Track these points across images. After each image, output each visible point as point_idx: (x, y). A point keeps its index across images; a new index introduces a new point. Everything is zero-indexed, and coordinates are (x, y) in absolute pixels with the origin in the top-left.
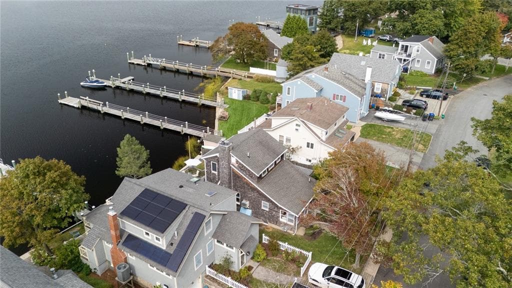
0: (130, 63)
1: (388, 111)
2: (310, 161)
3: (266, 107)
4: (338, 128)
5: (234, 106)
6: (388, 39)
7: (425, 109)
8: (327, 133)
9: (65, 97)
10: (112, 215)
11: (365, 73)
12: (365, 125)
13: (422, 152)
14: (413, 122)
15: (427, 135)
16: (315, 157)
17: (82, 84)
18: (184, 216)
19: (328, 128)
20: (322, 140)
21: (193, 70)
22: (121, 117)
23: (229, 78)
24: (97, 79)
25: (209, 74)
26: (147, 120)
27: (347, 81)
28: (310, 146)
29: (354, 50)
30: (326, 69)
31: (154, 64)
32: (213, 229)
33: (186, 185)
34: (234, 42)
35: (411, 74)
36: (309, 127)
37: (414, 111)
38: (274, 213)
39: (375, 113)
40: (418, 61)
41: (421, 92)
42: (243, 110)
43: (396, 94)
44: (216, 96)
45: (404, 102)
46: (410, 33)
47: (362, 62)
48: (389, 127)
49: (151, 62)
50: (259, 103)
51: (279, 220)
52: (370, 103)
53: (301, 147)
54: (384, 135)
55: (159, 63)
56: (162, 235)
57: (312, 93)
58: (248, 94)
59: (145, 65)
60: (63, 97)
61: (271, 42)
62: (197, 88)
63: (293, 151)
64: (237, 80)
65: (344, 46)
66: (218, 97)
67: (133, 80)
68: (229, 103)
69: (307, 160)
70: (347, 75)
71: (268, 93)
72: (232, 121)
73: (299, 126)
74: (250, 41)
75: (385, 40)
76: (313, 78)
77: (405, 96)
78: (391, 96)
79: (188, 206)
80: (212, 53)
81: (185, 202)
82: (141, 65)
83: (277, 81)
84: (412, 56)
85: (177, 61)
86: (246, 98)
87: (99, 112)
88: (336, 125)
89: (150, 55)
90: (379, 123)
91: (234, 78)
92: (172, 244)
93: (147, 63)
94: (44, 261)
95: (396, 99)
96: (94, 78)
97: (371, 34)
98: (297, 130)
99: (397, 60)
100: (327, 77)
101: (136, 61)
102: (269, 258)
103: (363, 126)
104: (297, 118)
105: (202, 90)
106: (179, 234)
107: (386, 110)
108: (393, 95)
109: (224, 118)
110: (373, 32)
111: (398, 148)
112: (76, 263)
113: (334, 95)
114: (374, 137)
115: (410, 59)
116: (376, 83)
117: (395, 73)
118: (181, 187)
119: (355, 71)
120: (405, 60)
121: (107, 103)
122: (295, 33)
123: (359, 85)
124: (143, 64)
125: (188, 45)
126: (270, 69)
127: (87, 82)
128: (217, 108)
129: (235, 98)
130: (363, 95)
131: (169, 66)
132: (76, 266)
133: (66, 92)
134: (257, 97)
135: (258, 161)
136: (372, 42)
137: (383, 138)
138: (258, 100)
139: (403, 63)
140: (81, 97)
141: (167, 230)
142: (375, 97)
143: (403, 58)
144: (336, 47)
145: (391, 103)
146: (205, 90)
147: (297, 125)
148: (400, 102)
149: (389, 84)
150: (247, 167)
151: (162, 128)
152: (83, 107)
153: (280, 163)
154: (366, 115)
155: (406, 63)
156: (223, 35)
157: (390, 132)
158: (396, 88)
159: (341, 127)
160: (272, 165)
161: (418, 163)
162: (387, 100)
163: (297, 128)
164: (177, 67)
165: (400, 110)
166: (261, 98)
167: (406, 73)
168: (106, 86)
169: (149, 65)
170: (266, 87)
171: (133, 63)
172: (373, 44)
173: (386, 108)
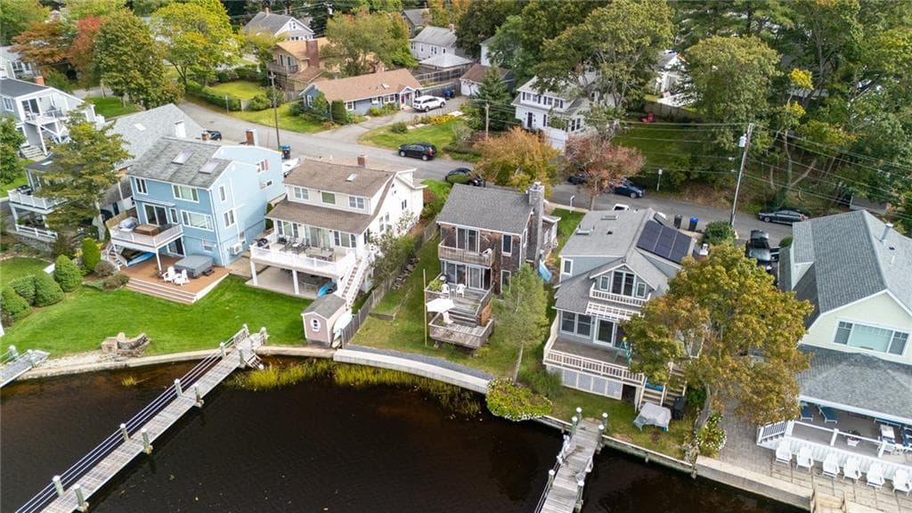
98: (395, 191)
104: (392, 176)
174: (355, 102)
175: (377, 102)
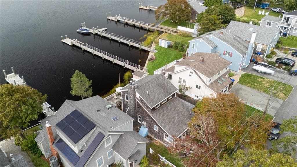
0: (108, 19)
1: (264, 65)
2: (198, 97)
3: (181, 54)
4: (221, 76)
5: (160, 52)
6: (278, 10)
7: (293, 66)
8: (210, 80)
9: (66, 38)
10: (47, 127)
11: (251, 36)
12: (244, 74)
13: (283, 99)
14: (281, 76)
15: (289, 86)
16: (201, 95)
17: (77, 31)
18: (93, 133)
19: (211, 77)
20: (206, 85)
21: (143, 26)
22: (92, 53)
23: (164, 32)
24: (86, 28)
25: (152, 29)
26: (106, 57)
27: (235, 43)
28: (198, 87)
29: (251, 18)
30: (222, 33)
31: (121, 21)
32: (112, 143)
33: (102, 110)
34: (169, 9)
35: (289, 38)
36: (198, 75)
37: (284, 67)
38: (161, 134)
39: (253, 66)
40: (296, 29)
41: (293, 53)
42: (166, 55)
43: (273, 53)
44: (152, 44)
45: (277, 59)
46: (293, 8)
47: (251, 28)
48: (261, 78)
49: (120, 19)
50: (177, 51)
51: (164, 139)
52: (251, 58)
53: (192, 88)
54: (256, 83)
55: (124, 20)
56: (75, 145)
57: (208, 49)
58: (171, 44)
59: (116, 21)
60: (64, 38)
61: (195, 10)
62: (142, 38)
63: (187, 89)
64: (167, 34)
65: (244, 14)
66: (153, 45)
67: (106, 30)
68: (158, 49)
69: (196, 96)
70: (236, 38)
71: (184, 45)
72: (156, 62)
73: (192, 73)
74: (179, 9)
75: (275, 11)
76: (211, 39)
77: (280, 55)
78: (268, 54)
79: (96, 127)
80: (156, 16)
81: (96, 123)
82: (114, 21)
83: (193, 36)
84: (291, 26)
85: (134, 20)
86: (170, 47)
87: (81, 48)
88: (219, 74)
89: (119, 15)
90: (254, 73)
91: (166, 33)
92: (82, 151)
93: (117, 20)
94: (19, 143)
95: (272, 56)
96: (85, 28)
97: (266, 6)
98: (190, 75)
99: (279, 27)
100: (221, 38)
101: (111, 18)
102: (151, 166)
103: (242, 75)
104: (190, 68)
105: (144, 40)
106: (87, 145)
107: (263, 64)
108: (270, 53)
109: (152, 60)
110: (268, 5)
111: (265, 94)
112: (35, 149)
113: (225, 51)
114: (248, 84)
115: (290, 27)
116: (258, 44)
117: (274, 38)
118: (98, 111)
119: (244, 34)
120: (285, 28)
121: (86, 44)
122: (213, 4)
123: (243, 46)
124: (115, 20)
125: (145, 9)
126: (190, 28)
127: (80, 30)
128: (150, 52)
129: (163, 46)
130: (245, 53)
131: (130, 22)
132: (34, 150)
133: (66, 35)
134: (177, 47)
135: (154, 98)
136: (265, 13)
137: (255, 85)
138: (177, 49)
139: (284, 30)
140: (73, 39)
141: (79, 142)
142: (256, 54)
143: (284, 26)
144: (236, 16)
145: (268, 59)
146: (147, 39)
147: (190, 72)
148: (274, 60)
149: (267, 46)
150: (145, 101)
151: (113, 63)
152: (74, 45)
153: (172, 99)
154: (246, 67)
155: (286, 29)
156: (164, 4)
157: (261, 81)
158: (274, 48)
159: (223, 76)
160: (165, 100)
161: (277, 108)
162: (265, 57)
163: (191, 74)
164: (134, 23)
165: (273, 65)
166: (179, 48)
167: (285, 37)
168: (90, 33)
169: (118, 21)
170: (185, 40)
171: (110, 19)
172: (266, 14)
173: (263, 63)
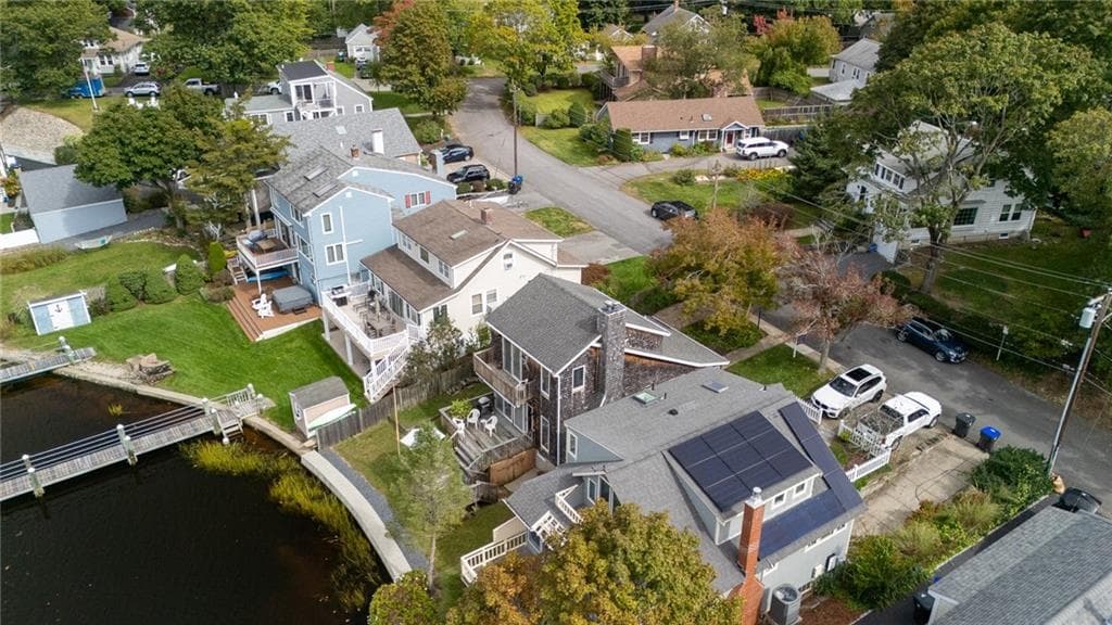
7: (488, 178)
30: (356, 152)
79: (760, 412)
83: (84, 247)
98: (509, 266)
113: (407, 196)
118: (672, 413)
129: (65, 328)
147: (506, 256)
163: (508, 261)
174: (652, 134)
175: (687, 137)
